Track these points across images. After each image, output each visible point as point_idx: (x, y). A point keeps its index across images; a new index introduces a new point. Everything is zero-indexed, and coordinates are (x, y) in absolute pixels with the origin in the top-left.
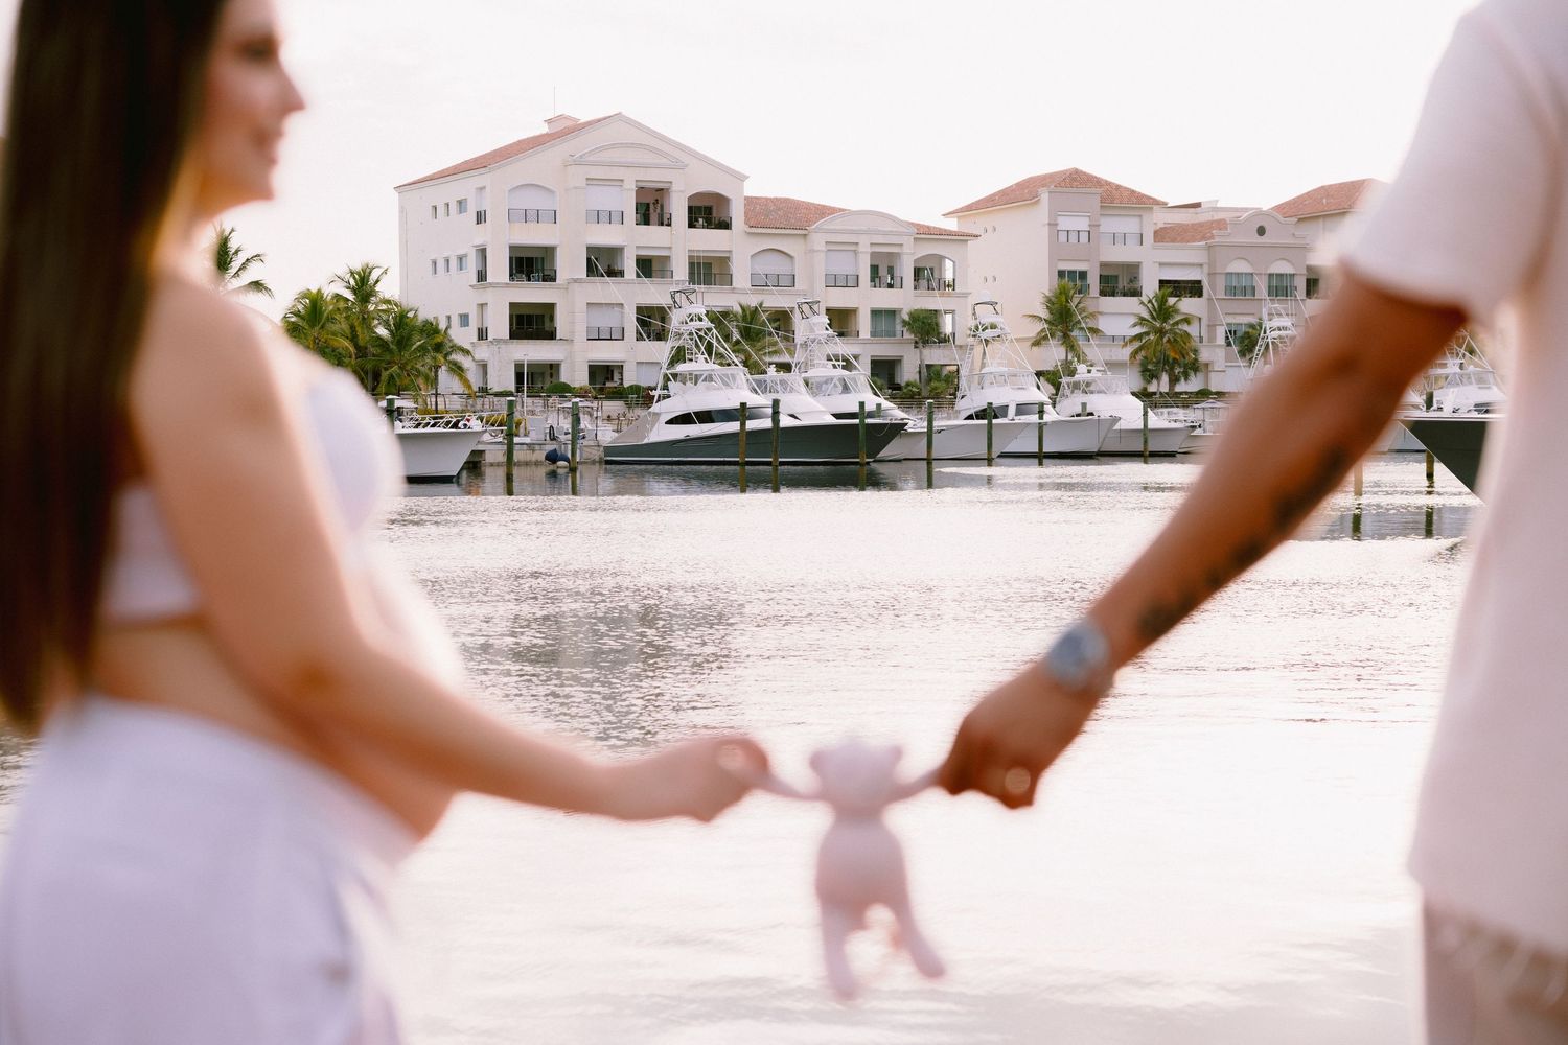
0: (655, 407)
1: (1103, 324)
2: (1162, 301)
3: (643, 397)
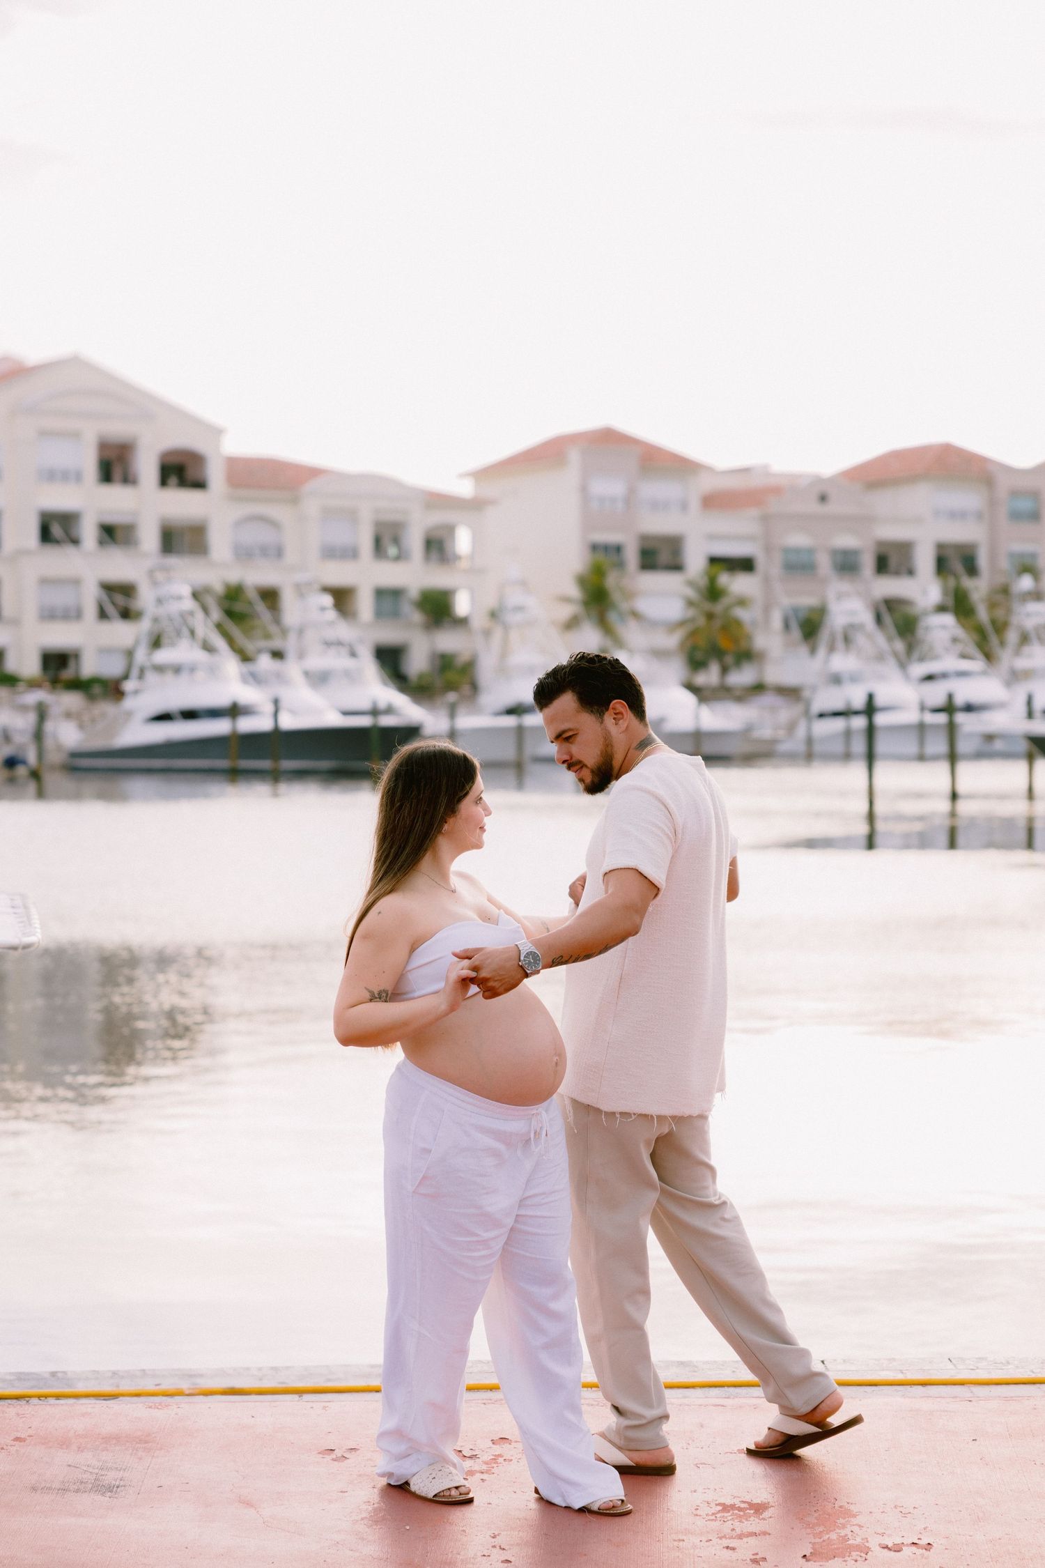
0: (128, 703)
1: (643, 605)
2: (712, 580)
3: (112, 689)
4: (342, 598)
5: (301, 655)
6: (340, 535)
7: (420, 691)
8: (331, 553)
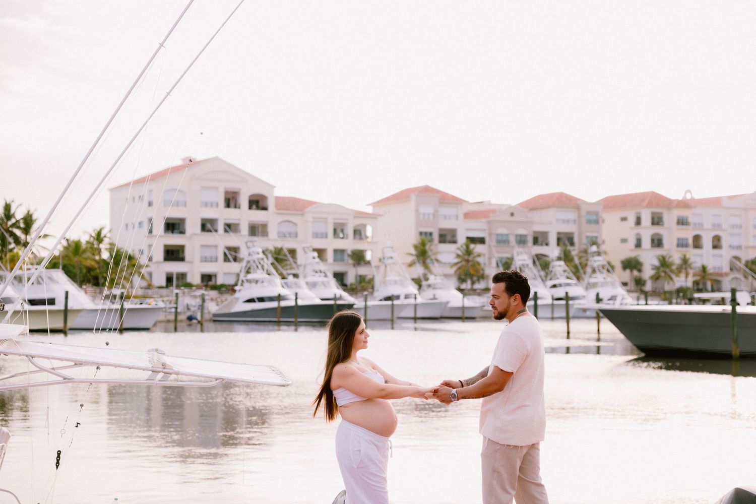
0: (237, 295)
1: (441, 257)
2: (467, 247)
3: (231, 289)
4: (321, 253)
5: (305, 277)
6: (320, 229)
7: (352, 290)
8: (316, 235)
